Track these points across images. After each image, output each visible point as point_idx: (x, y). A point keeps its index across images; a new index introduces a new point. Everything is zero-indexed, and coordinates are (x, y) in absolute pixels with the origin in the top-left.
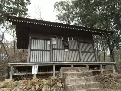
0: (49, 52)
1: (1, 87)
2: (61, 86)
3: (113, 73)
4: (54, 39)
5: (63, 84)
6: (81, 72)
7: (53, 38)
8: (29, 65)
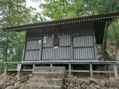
3: (115, 77)
4: (45, 38)
6: (54, 72)
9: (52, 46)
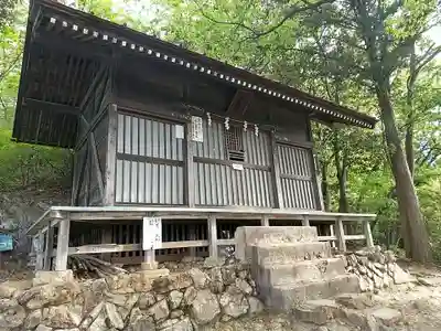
0: (181, 169)
1: (45, 302)
2: (248, 290)
4: (197, 121)
5: (253, 283)
7: (194, 119)
8: (130, 217)
9: (222, 158)
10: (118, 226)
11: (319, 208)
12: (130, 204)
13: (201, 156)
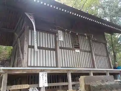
0: (54, 52)
7: (59, 31)
9: (71, 47)
10: (29, 76)
11: (111, 68)
12: (34, 66)
13: (62, 46)
